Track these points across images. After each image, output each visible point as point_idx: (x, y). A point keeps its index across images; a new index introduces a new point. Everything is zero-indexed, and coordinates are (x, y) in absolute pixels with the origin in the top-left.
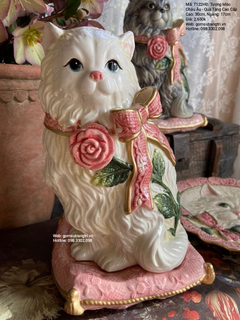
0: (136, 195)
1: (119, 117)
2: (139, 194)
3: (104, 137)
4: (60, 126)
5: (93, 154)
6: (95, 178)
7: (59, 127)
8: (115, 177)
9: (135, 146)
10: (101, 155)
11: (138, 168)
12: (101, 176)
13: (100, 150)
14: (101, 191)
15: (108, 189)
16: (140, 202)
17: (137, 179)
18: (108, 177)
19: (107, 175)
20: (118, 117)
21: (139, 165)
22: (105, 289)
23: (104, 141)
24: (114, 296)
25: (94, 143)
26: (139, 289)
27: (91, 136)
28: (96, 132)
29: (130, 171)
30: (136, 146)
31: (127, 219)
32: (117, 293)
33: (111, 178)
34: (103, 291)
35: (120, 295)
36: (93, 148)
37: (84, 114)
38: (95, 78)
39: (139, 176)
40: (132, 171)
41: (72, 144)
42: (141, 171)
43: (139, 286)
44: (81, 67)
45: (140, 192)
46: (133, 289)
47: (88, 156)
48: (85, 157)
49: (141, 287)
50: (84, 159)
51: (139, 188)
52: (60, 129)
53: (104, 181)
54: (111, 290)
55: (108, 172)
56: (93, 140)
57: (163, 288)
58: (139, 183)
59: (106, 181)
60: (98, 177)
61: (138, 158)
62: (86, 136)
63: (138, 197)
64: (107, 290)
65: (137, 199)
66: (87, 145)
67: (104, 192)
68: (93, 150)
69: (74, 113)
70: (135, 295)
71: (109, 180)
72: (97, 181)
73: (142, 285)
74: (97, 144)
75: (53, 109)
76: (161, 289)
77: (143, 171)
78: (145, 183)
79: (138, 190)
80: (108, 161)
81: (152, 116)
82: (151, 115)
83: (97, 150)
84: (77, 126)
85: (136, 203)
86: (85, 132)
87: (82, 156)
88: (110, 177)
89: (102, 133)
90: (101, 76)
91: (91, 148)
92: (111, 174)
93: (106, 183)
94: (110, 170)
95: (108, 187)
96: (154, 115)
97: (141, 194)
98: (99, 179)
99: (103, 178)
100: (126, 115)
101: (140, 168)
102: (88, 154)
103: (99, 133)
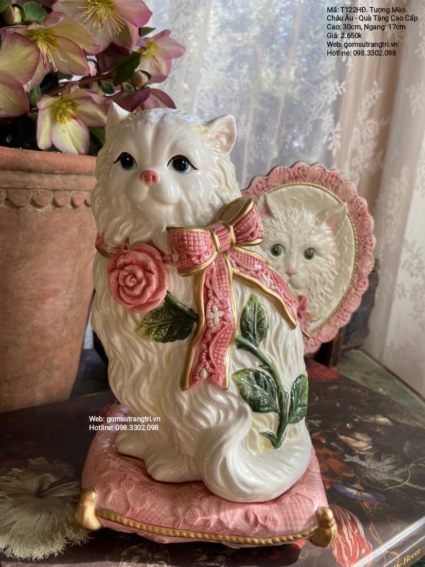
0: (200, 361)
1: (173, 237)
2: (205, 360)
3: (152, 265)
4: (105, 245)
6: (141, 326)
8: (171, 329)
9: (206, 285)
11: (207, 320)
12: (150, 323)
13: (144, 283)
14: (149, 347)
15: (160, 345)
16: (205, 374)
17: (204, 337)
18: (160, 327)
19: (159, 324)
21: (210, 314)
22: (136, 502)
23: (151, 272)
24: (148, 516)
25: (136, 272)
26: (189, 516)
27: (134, 262)
28: (141, 257)
30: (208, 285)
31: (183, 398)
32: (153, 513)
33: (164, 329)
34: (132, 504)
35: (157, 517)
36: (134, 279)
37: (135, 230)
38: (146, 180)
39: (208, 332)
40: (197, 322)
41: (110, 271)
42: (212, 325)
43: (190, 512)
44: (134, 165)
45: (208, 358)
46: (179, 514)
47: (126, 289)
48: (123, 291)
49: (193, 514)
50: (122, 294)
51: (206, 351)
53: (153, 333)
54: (145, 506)
55: (161, 319)
56: (136, 267)
57: (231, 526)
58: (208, 345)
59: (156, 333)
60: (146, 325)
61: (210, 303)
63: (203, 366)
64: (139, 505)
65: (200, 368)
66: (126, 273)
67: (154, 349)
68: (134, 282)
69: (121, 227)
70: (181, 525)
71: (161, 332)
72: (143, 329)
73: (195, 511)
74: (140, 274)
76: (228, 529)
77: (215, 326)
78: (218, 345)
79: (205, 354)
80: (156, 301)
81: (241, 241)
83: (139, 282)
84: (124, 245)
85: (198, 374)
87: (121, 290)
88: (163, 327)
89: (149, 258)
91: (132, 278)
92: (165, 323)
93: (156, 336)
94: (165, 317)
95: (158, 341)
96: (244, 240)
97: (208, 363)
98: (147, 328)
99: (152, 327)
101: (210, 320)
102: (127, 286)
103: (145, 259)
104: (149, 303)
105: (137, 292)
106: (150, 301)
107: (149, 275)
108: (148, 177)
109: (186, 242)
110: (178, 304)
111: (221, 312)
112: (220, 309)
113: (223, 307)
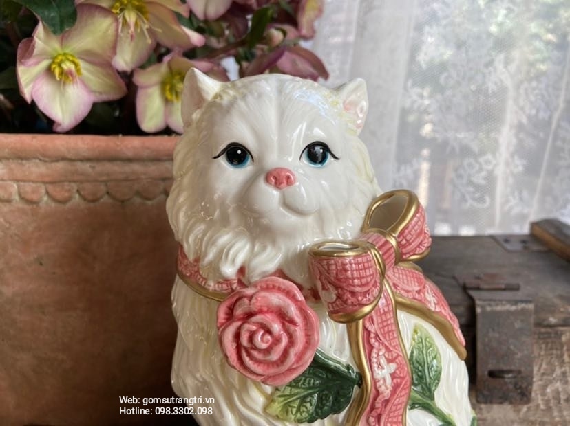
1: (328, 267)
3: (293, 311)
4: (202, 277)
5: (267, 351)
6: (273, 401)
7: (201, 280)
8: (320, 400)
10: (285, 353)
12: (286, 395)
13: (284, 341)
18: (303, 400)
19: (302, 395)
20: (326, 267)
21: (377, 372)
23: (292, 322)
25: (271, 326)
27: (265, 309)
29: (356, 387)
36: (268, 337)
37: (253, 254)
38: (276, 183)
40: (360, 387)
41: (222, 324)
42: (382, 389)
44: (249, 160)
48: (249, 355)
50: (247, 359)
52: (202, 282)
53: (294, 410)
55: (303, 386)
56: (269, 318)
60: (281, 399)
62: (254, 308)
66: (254, 328)
68: (268, 342)
69: (231, 253)
72: (277, 407)
74: (277, 327)
75: (191, 239)
80: (301, 366)
81: (408, 255)
82: (405, 254)
83: (277, 341)
84: (237, 278)
86: (250, 298)
89: (288, 301)
90: (288, 178)
91: (263, 335)
92: (310, 392)
93: (299, 414)
95: (302, 422)
96: (411, 254)
98: (282, 404)
99: (291, 401)
100: (344, 265)
101: (379, 381)
102: (256, 348)
103: (282, 303)
104: (290, 370)
105: (275, 356)
106: (294, 366)
107: (292, 328)
108: (279, 178)
109: (349, 274)
110: (330, 362)
111: (391, 364)
112: (389, 361)
113: (392, 356)
